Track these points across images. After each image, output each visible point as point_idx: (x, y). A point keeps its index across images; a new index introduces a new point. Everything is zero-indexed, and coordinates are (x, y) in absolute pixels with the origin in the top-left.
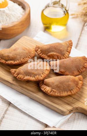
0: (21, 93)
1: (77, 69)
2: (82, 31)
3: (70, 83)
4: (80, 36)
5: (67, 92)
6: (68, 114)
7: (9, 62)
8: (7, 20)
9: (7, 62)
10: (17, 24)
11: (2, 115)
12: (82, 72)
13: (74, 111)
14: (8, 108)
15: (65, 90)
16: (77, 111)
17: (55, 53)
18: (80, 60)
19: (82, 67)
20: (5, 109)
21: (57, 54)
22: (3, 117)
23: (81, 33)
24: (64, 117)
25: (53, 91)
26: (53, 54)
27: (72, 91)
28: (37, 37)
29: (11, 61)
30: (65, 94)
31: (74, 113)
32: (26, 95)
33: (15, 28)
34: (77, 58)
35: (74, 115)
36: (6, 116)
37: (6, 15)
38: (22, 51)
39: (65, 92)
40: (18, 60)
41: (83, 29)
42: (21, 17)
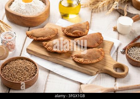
0: (56, 63)
1: (97, 42)
2: (91, 17)
3: (96, 53)
4: (91, 20)
5: (96, 60)
6: (95, 75)
7: (40, 38)
8: (34, 12)
9: (38, 39)
10: (42, 14)
11: (46, 80)
12: (100, 43)
13: (99, 72)
14: (48, 75)
15: (94, 59)
16: (102, 72)
17: (78, 31)
18: (97, 35)
19: (99, 40)
20: (47, 75)
21: (80, 31)
22: (47, 81)
23: (91, 18)
24: (93, 77)
25: (86, 60)
26: (77, 32)
27: (99, 59)
28: (58, 23)
29: (41, 38)
30: (95, 61)
31: (99, 73)
32: (60, 64)
33: (41, 17)
34: (95, 33)
35: (99, 75)
36: (48, 80)
37: (33, 8)
38: (48, 30)
39: (94, 60)
40: (46, 36)
41: (92, 16)
42: (44, 9)
